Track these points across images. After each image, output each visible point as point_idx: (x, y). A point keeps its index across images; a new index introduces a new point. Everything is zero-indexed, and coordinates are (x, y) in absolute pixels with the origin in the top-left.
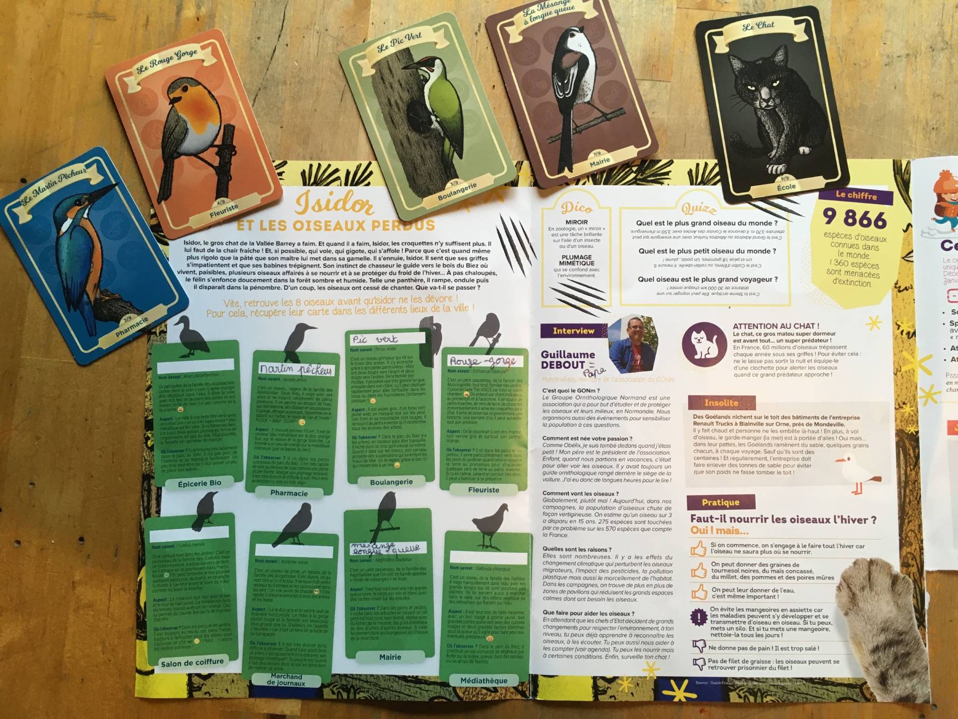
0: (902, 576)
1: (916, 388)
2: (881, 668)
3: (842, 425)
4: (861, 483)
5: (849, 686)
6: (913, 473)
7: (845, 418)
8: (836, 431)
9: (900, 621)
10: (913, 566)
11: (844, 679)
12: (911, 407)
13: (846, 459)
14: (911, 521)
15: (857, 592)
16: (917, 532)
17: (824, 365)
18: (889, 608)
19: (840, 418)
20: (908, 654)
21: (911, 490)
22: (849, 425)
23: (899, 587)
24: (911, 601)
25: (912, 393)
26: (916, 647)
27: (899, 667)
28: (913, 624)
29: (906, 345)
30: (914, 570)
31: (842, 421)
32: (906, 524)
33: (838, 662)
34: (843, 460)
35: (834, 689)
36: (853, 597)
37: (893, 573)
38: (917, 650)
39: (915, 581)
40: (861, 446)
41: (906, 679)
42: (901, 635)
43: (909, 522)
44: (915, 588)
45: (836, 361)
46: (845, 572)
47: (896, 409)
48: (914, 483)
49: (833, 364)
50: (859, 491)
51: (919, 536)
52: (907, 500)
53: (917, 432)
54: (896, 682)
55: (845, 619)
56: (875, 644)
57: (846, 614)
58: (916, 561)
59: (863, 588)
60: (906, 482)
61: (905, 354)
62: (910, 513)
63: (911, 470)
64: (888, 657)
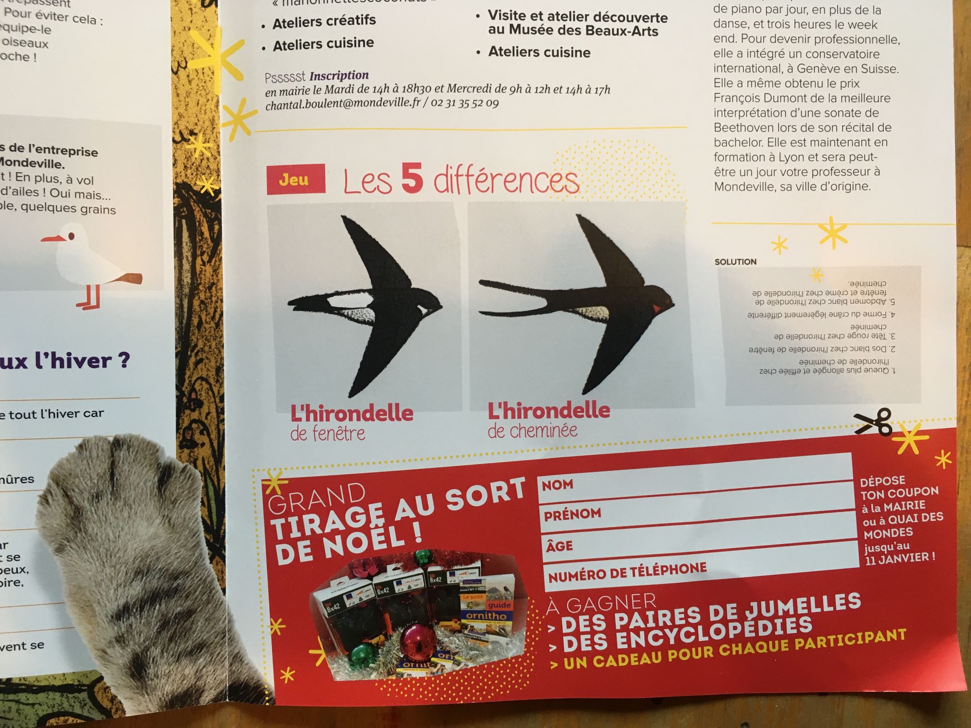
0: (181, 465)
1: (217, 106)
2: (133, 647)
3: (58, 165)
4: (98, 287)
5: (66, 689)
6: (209, 269)
7: (64, 151)
8: (43, 178)
9: (174, 551)
10: (203, 445)
11: (54, 677)
12: (206, 141)
13: (66, 237)
14: (201, 360)
15: (86, 504)
16: (212, 381)
17: (17, 36)
18: (152, 530)
19: (53, 150)
20: (189, 613)
21: (202, 302)
22: (74, 166)
23: (175, 487)
24: (198, 511)
25: (209, 115)
26: (205, 598)
27: (171, 640)
28: (201, 555)
29: (198, 19)
30: (204, 452)
31: (58, 158)
32: (191, 366)
33: (40, 645)
34: (59, 239)
35: (32, 698)
36: (76, 516)
37: (162, 461)
38: (208, 602)
39: (206, 474)
40: (97, 210)
41: (184, 661)
42: (176, 578)
43: (197, 364)
44: (206, 487)
45: (46, 31)
46: (60, 465)
47: (174, 141)
48: (210, 288)
49: (38, 37)
50: (93, 302)
51: (216, 389)
52: (195, 321)
53: (218, 192)
54: (164, 669)
55: (57, 560)
56: (122, 602)
57: (60, 550)
58: (209, 435)
59: (97, 497)
60: (194, 288)
61: (194, 35)
62: (200, 345)
63: (204, 264)
64: (148, 623)
